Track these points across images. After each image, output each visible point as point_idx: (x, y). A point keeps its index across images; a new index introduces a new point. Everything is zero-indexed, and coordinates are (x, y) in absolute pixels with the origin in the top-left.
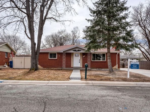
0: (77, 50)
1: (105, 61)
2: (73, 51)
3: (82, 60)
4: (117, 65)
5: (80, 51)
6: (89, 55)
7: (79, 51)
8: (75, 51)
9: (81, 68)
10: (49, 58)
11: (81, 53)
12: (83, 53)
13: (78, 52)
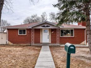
0: (46, 26)
1: (74, 36)
2: (42, 26)
3: (50, 36)
4: (85, 40)
5: (49, 26)
6: (58, 31)
7: (47, 26)
8: (44, 26)
9: (50, 44)
10: (19, 34)
11: (49, 29)
12: (51, 29)
13: (46, 28)
